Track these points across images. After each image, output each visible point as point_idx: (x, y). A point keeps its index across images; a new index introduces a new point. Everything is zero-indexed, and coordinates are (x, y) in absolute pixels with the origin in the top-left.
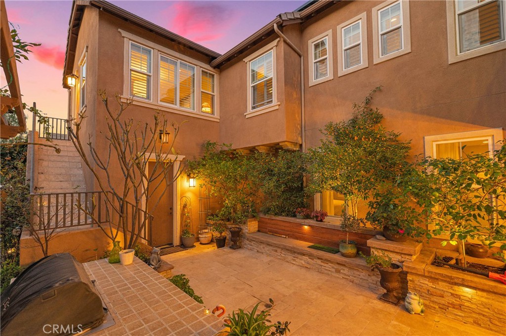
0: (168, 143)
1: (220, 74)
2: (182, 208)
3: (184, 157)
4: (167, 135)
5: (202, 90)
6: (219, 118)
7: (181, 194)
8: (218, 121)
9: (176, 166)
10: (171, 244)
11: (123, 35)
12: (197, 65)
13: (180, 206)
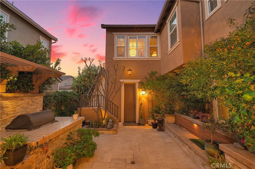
0: (131, 74)
1: (160, 35)
2: (140, 105)
3: (140, 80)
4: (130, 71)
5: (150, 46)
6: (161, 58)
7: (139, 98)
8: (160, 60)
9: (137, 85)
10: (135, 122)
11: (114, 34)
12: (146, 35)
13: (138, 104)
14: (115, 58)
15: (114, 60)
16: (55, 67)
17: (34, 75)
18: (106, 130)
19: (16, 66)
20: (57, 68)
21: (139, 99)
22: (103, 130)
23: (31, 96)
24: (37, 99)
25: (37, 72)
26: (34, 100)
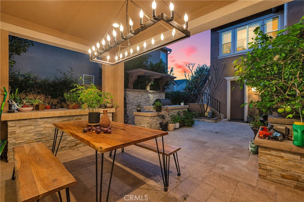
2: (249, 103)
10: (244, 120)
11: (219, 32)
12: (261, 20)
13: (247, 102)
14: (220, 56)
15: (219, 59)
16: (171, 73)
17: (160, 80)
18: (206, 119)
19: (153, 76)
20: (172, 74)
21: (248, 97)
22: (204, 119)
23: (159, 93)
24: (162, 95)
25: (162, 78)
26: (161, 95)
